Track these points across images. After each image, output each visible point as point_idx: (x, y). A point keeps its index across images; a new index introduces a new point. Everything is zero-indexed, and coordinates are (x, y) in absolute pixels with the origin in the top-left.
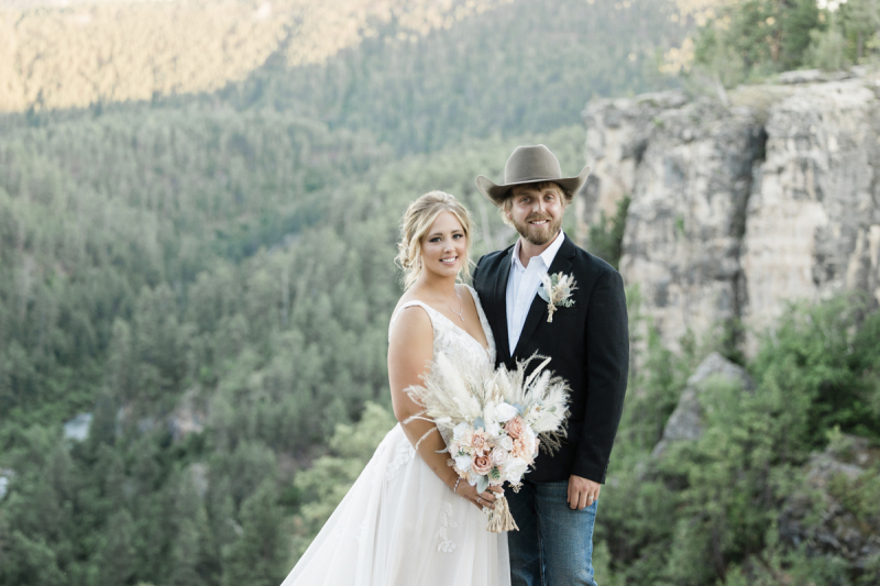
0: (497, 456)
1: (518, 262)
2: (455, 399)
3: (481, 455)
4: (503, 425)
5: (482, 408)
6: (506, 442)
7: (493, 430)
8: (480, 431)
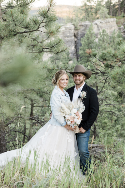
0: (75, 120)
1: (76, 89)
2: (65, 111)
3: (72, 121)
4: (75, 114)
5: (71, 111)
6: (76, 117)
7: (74, 115)
8: (71, 116)
